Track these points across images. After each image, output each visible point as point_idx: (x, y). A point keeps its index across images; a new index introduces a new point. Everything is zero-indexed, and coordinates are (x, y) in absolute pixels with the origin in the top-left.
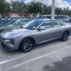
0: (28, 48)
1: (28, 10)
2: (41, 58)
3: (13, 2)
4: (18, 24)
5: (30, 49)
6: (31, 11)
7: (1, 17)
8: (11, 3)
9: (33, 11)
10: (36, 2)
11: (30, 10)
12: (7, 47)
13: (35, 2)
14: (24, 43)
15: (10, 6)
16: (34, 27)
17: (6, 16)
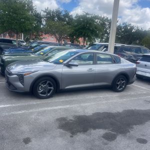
0: (47, 92)
1: (73, 30)
2: (60, 109)
3: (49, 13)
4: (42, 55)
5: (49, 94)
6: (77, 33)
7: (23, 40)
8: (45, 14)
9: (82, 34)
10: (90, 16)
11: (76, 31)
12: (13, 86)
13: (88, 16)
14: (39, 83)
15: (43, 20)
16: (61, 61)
17: (34, 37)
